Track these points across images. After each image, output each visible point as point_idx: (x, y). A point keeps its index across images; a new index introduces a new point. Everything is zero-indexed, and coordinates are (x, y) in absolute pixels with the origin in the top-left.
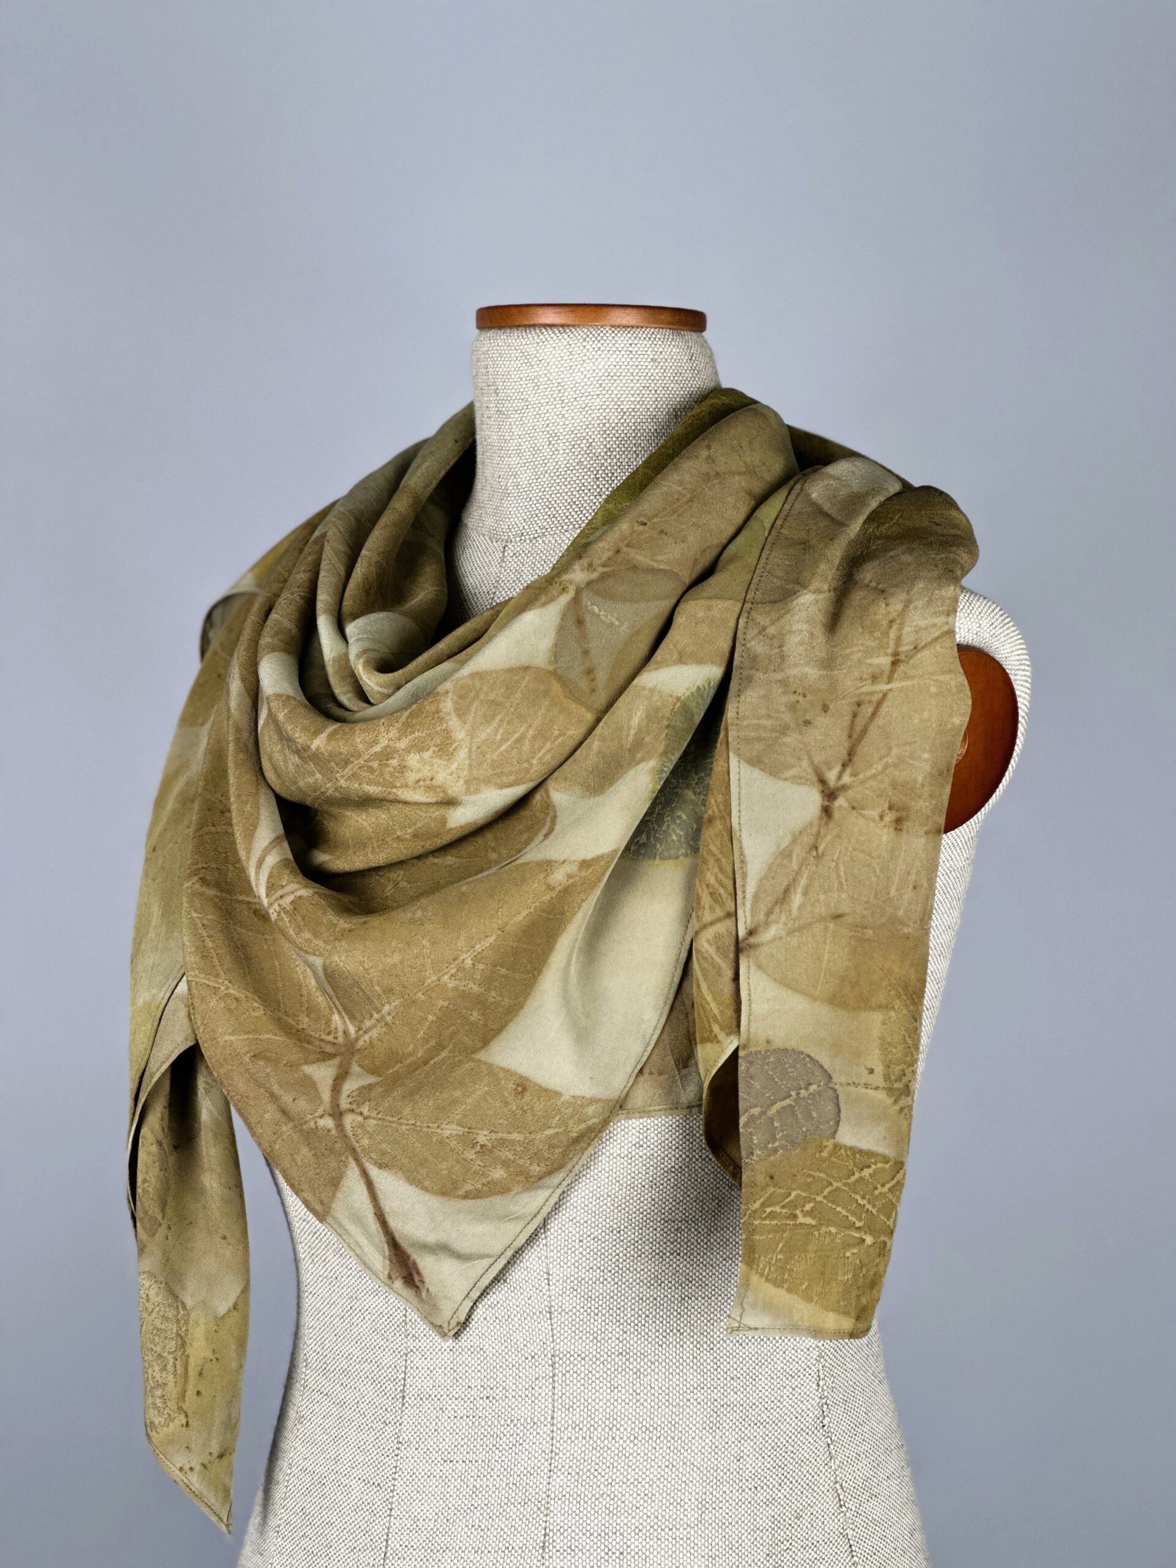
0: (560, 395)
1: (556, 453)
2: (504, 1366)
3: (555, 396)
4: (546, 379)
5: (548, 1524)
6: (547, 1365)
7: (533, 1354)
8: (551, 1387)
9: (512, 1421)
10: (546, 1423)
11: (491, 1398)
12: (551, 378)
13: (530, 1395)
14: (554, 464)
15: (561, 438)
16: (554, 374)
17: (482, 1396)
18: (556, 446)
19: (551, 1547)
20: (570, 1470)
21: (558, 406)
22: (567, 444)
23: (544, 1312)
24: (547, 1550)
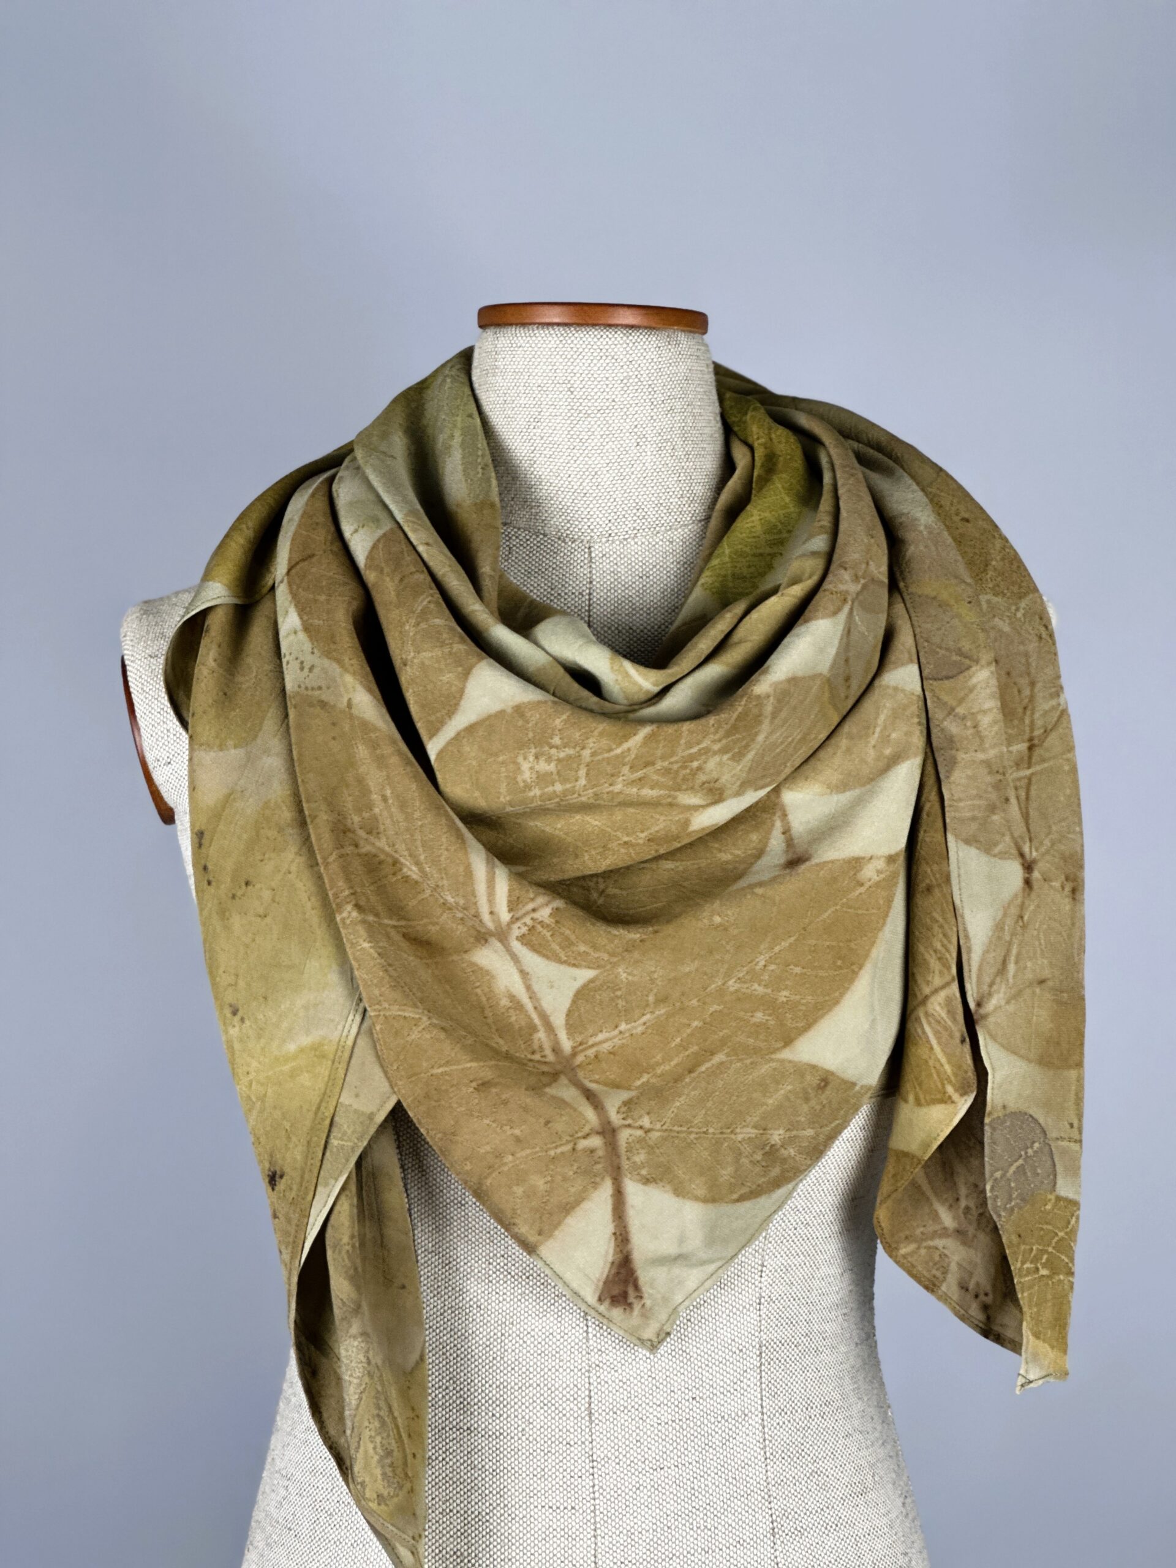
0: (650, 397)
1: (644, 454)
2: (710, 1364)
3: (645, 397)
4: (636, 380)
5: (773, 1510)
6: (755, 1357)
7: (741, 1347)
8: (759, 1377)
9: (723, 1417)
10: (756, 1413)
11: (698, 1399)
12: (642, 379)
13: (739, 1389)
14: (641, 465)
15: (649, 439)
16: (645, 376)
17: (687, 1398)
18: (644, 447)
19: (780, 1532)
20: (783, 1455)
21: (647, 408)
22: (655, 446)
23: (754, 1304)
24: (777, 1536)
